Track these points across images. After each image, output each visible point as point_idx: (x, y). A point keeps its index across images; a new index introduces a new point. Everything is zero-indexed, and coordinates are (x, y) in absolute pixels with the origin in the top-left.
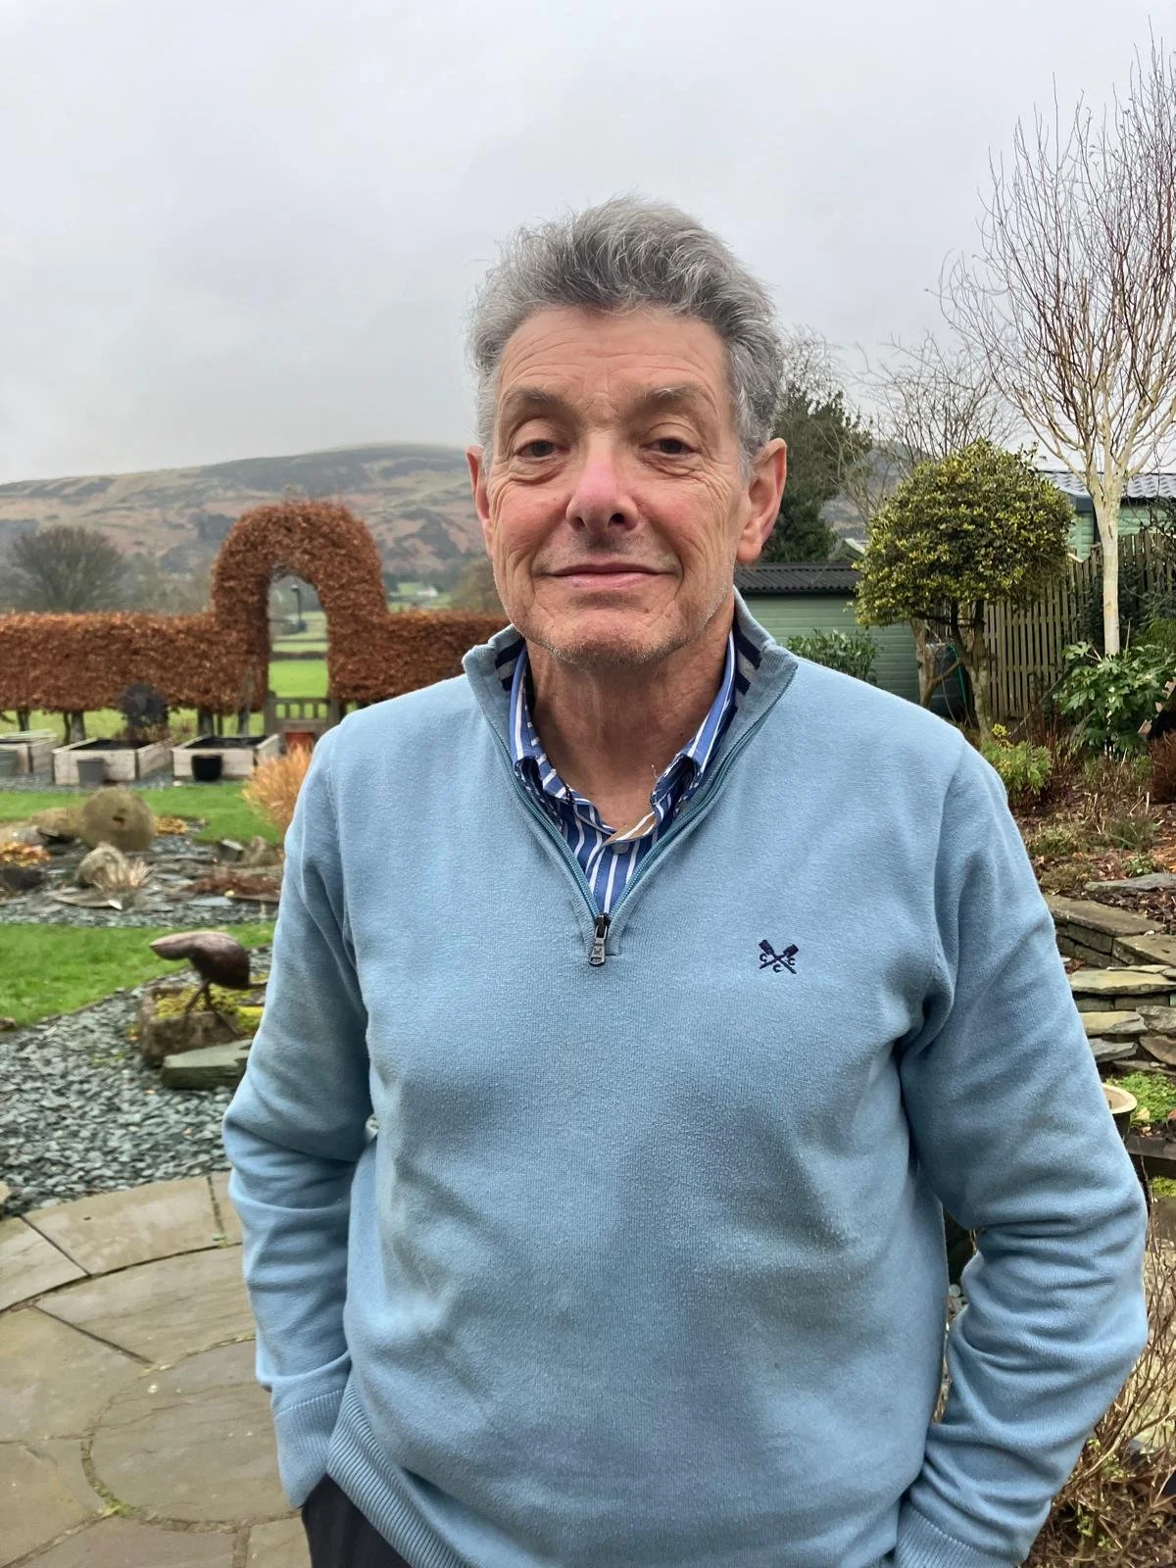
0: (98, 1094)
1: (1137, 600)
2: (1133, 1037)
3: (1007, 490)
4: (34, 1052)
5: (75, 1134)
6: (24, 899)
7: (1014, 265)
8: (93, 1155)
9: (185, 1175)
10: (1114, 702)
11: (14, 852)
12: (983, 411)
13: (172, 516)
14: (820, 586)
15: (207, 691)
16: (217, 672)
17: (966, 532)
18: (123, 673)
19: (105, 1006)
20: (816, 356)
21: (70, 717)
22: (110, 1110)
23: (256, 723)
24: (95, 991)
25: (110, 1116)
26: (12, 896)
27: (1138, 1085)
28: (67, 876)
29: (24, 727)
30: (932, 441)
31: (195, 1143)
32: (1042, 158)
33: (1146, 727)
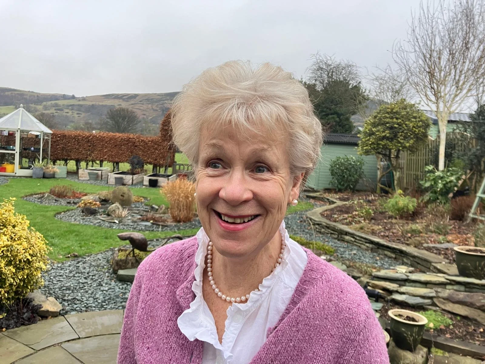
0: (97, 280)
1: (451, 153)
2: (431, 298)
3: (410, 115)
4: (81, 265)
5: (87, 292)
6: (90, 217)
7: (417, 44)
8: (91, 299)
9: (116, 309)
10: (440, 186)
11: (90, 203)
12: (405, 90)
13: (154, 107)
14: (348, 141)
15: (156, 160)
16: (159, 154)
17: (395, 127)
18: (132, 152)
19: (106, 253)
20: (353, 70)
21: (115, 164)
22: (99, 285)
23: (170, 170)
24: (104, 248)
25: (99, 287)
26: (87, 216)
27: (431, 315)
28: (104, 212)
29: (101, 166)
30: (388, 98)
31: (123, 299)
32: (428, 11)
33: (451, 195)
